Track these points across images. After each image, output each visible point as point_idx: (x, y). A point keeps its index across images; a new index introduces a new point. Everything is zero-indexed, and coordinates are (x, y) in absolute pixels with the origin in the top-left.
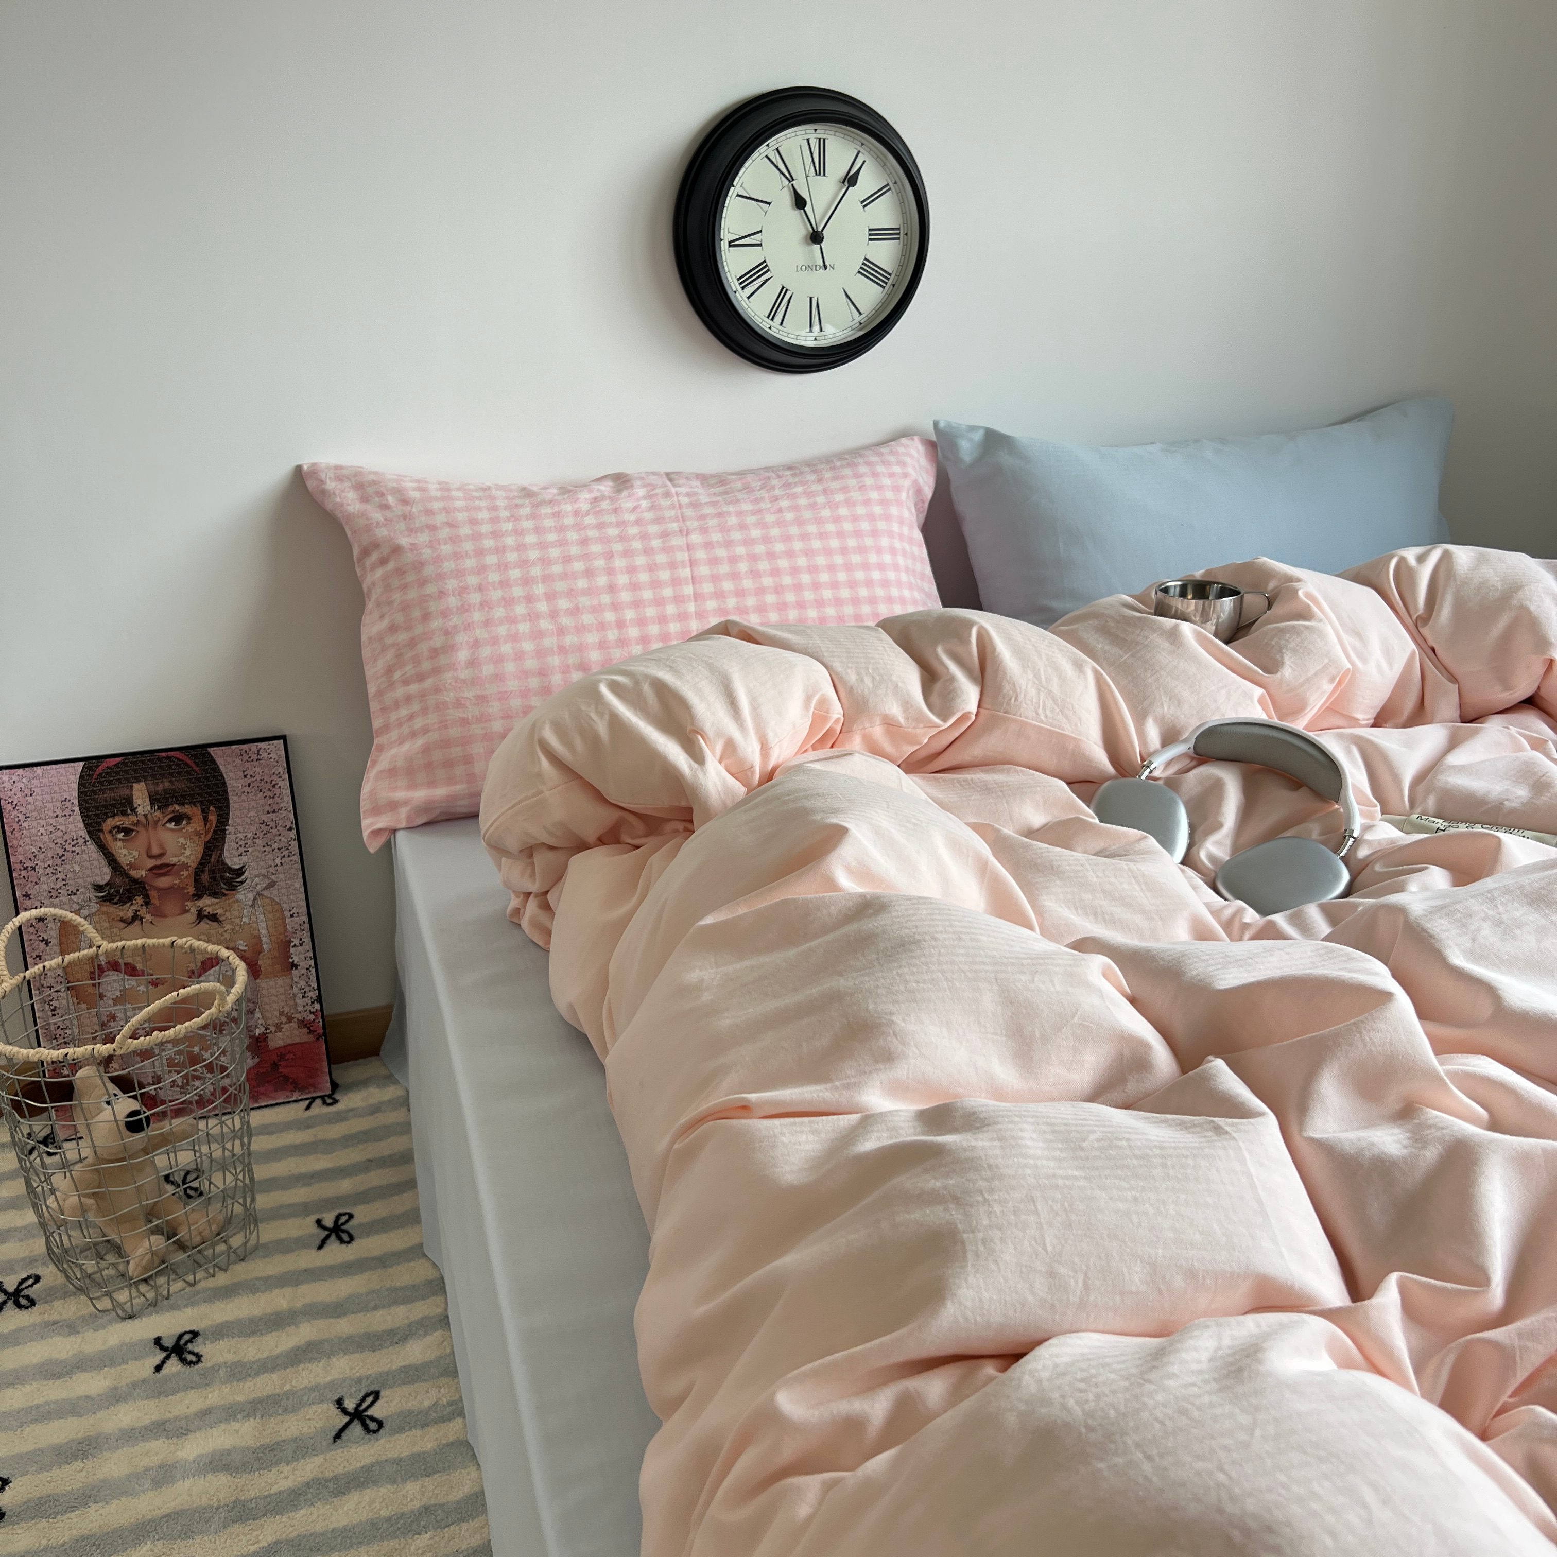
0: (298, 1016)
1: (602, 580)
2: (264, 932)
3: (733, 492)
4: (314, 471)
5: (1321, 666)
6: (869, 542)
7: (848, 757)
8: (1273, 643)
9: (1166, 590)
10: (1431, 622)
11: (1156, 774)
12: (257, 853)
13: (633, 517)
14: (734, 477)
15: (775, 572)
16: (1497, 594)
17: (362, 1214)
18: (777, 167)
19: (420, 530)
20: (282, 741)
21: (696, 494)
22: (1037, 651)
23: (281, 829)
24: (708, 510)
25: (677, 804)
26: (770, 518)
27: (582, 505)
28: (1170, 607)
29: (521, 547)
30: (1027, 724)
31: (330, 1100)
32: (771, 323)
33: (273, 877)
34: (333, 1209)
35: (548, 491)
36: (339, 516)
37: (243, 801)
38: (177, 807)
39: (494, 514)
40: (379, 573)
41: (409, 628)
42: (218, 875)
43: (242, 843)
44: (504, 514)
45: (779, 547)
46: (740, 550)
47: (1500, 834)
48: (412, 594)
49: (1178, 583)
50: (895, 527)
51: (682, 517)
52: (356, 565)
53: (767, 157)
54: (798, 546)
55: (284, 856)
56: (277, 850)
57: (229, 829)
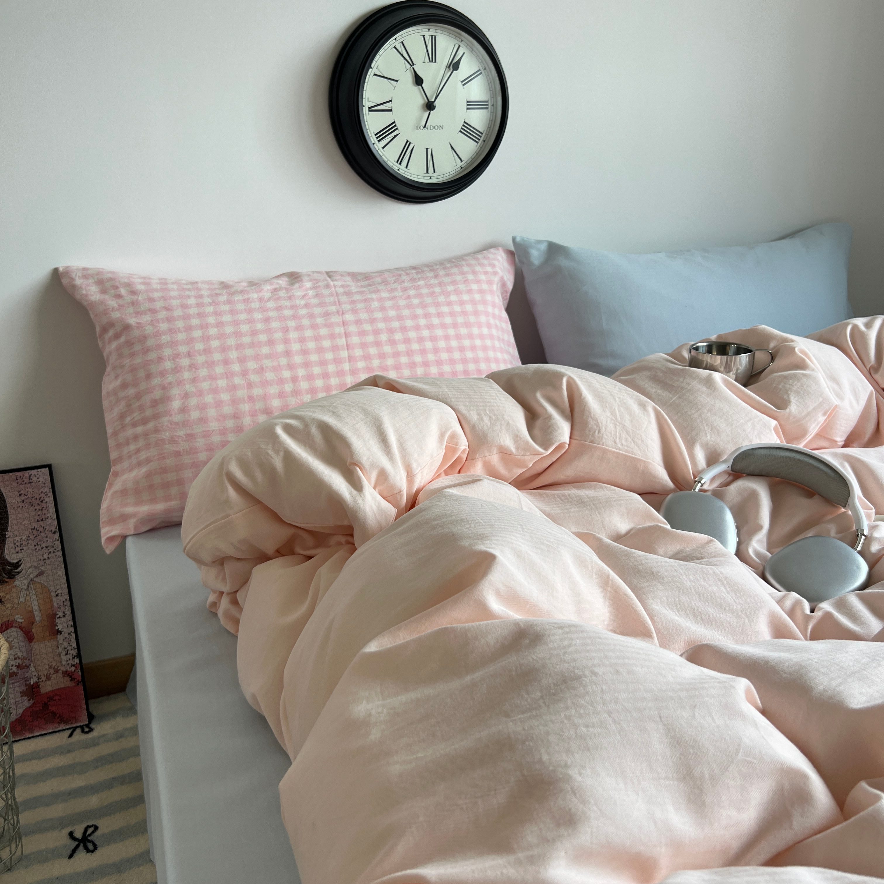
0: (62, 668)
1: (280, 348)
2: (36, 608)
3: (375, 285)
4: (67, 272)
5: (818, 403)
6: (472, 319)
7: (479, 483)
8: (780, 387)
9: (697, 349)
10: (881, 371)
11: (705, 487)
12: (29, 551)
13: (303, 302)
14: (374, 274)
15: (407, 341)
17: (105, 826)
18: (402, 55)
19: (144, 313)
20: (47, 469)
21: (348, 286)
22: (612, 395)
23: (47, 533)
24: (358, 297)
25: (339, 523)
26: (402, 303)
27: (265, 294)
28: (702, 361)
29: (220, 324)
30: (608, 450)
31: (87, 729)
32: (399, 166)
33: (42, 568)
34: (83, 821)
35: (240, 284)
36: (85, 303)
37: (19, 513)
39: (200, 300)
40: (114, 345)
41: (136, 385)
42: (1, 568)
43: (19, 544)
44: (207, 300)
45: (409, 323)
46: (381, 325)
48: (138, 360)
49: (705, 344)
50: (490, 309)
51: (339, 302)
52: (98, 339)
53: (395, 47)
54: (422, 322)
55: (50, 553)
56: (45, 548)
57: (9, 534)
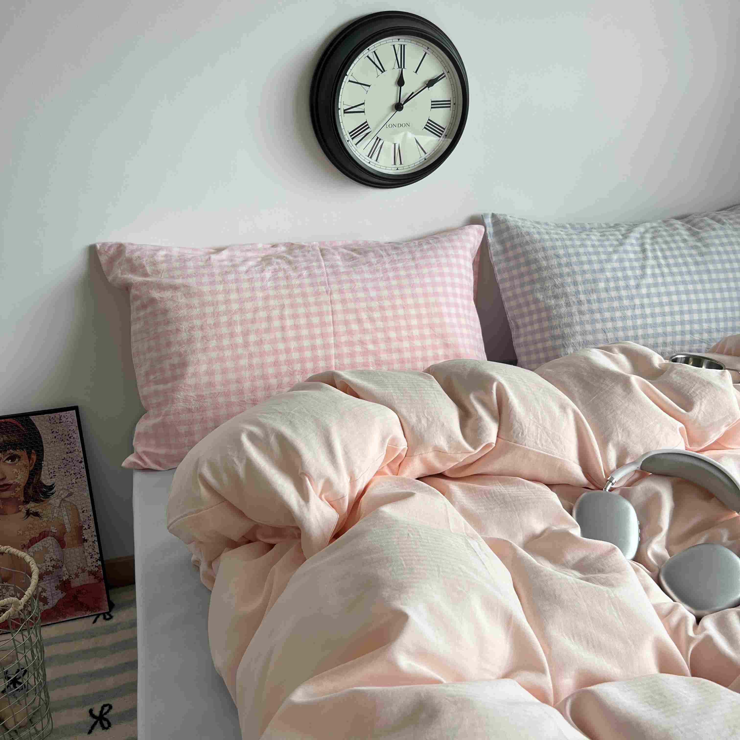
0: (88, 569)
2: (67, 521)
12: (61, 477)
17: (117, 707)
18: (374, 63)
20: (74, 411)
23: (75, 462)
30: (530, 451)
31: (108, 616)
32: (370, 160)
33: (71, 490)
34: (101, 701)
37: (52, 447)
38: (11, 450)
42: (38, 490)
43: (52, 471)
53: (368, 57)
55: (77, 478)
56: (73, 475)
57: (44, 463)
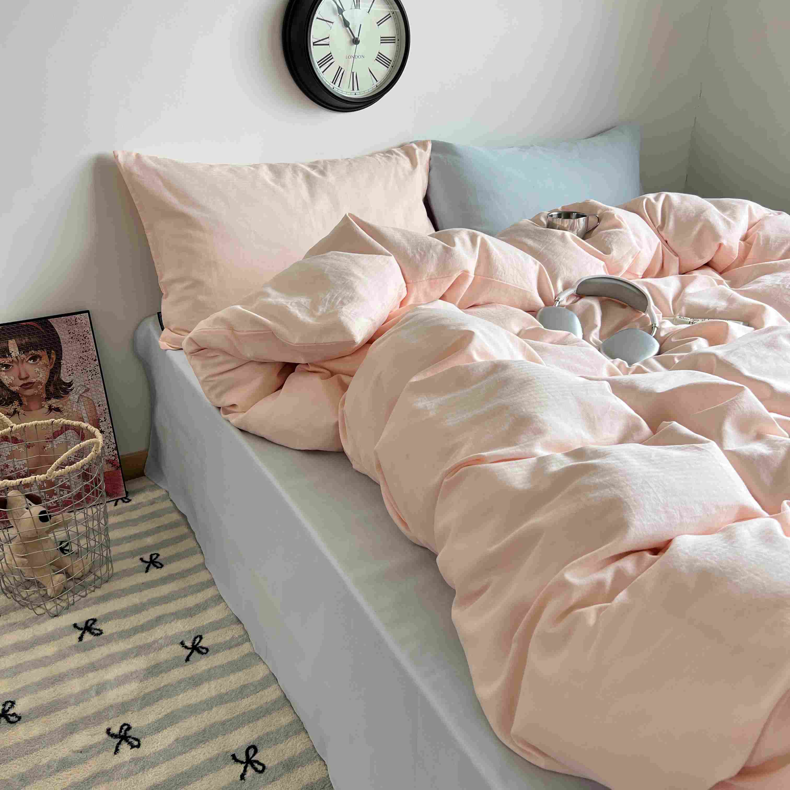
0: (106, 458)
2: (85, 415)
5: (629, 250)
8: (606, 239)
9: (551, 216)
10: (665, 228)
16: (694, 215)
17: (164, 553)
20: (87, 314)
28: (556, 225)
31: (126, 500)
32: (334, 85)
33: (88, 386)
34: (146, 552)
37: (69, 346)
38: (33, 351)
42: (58, 387)
43: (70, 369)
47: (726, 321)
49: (556, 213)
55: (93, 375)
56: (89, 372)
57: (63, 362)
